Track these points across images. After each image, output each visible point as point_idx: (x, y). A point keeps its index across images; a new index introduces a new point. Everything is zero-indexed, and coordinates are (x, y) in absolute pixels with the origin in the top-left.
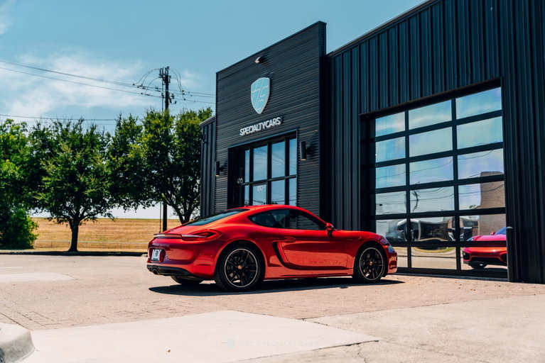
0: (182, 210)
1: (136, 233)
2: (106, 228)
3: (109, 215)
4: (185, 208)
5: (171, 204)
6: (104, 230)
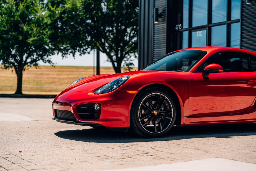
0: (114, 57)
1: (67, 78)
2: (41, 74)
3: (49, 61)
4: (116, 55)
5: (105, 51)
6: (40, 76)
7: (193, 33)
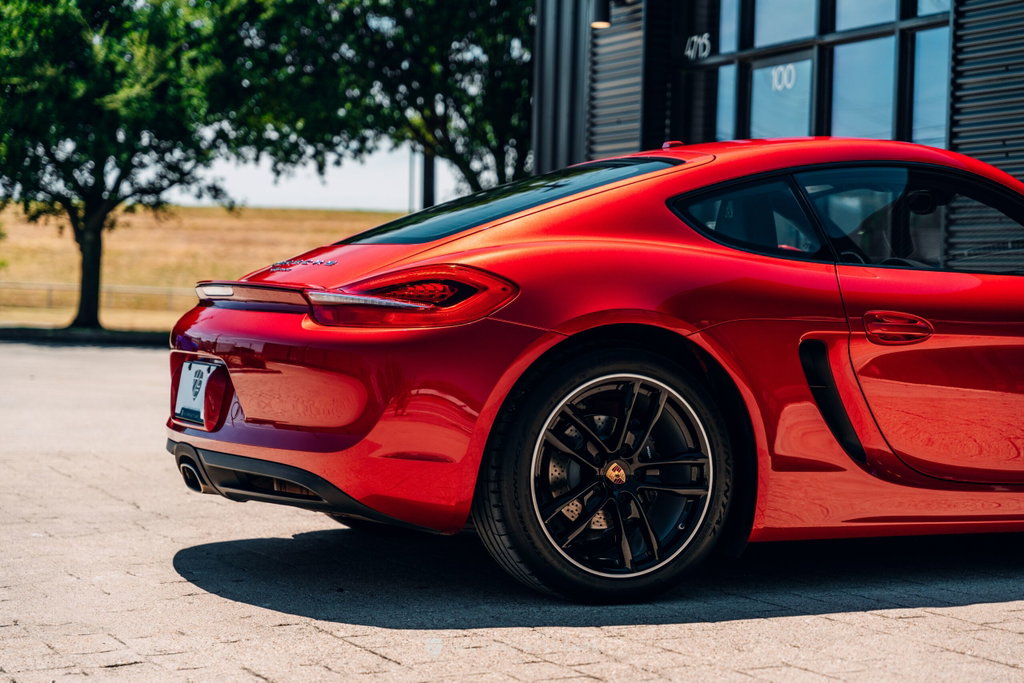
3: (216, 191)
4: (499, 167)
7: (758, 75)
